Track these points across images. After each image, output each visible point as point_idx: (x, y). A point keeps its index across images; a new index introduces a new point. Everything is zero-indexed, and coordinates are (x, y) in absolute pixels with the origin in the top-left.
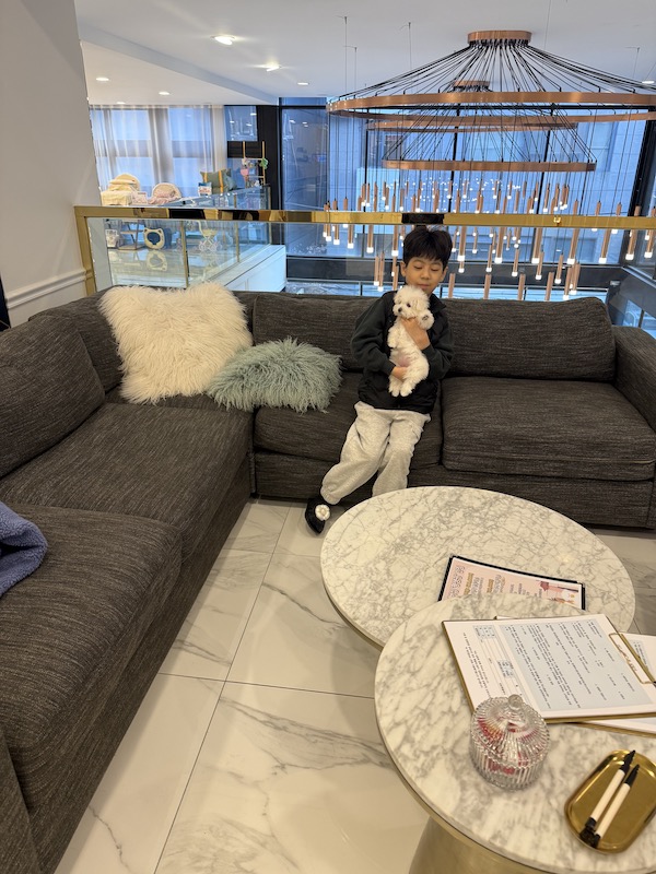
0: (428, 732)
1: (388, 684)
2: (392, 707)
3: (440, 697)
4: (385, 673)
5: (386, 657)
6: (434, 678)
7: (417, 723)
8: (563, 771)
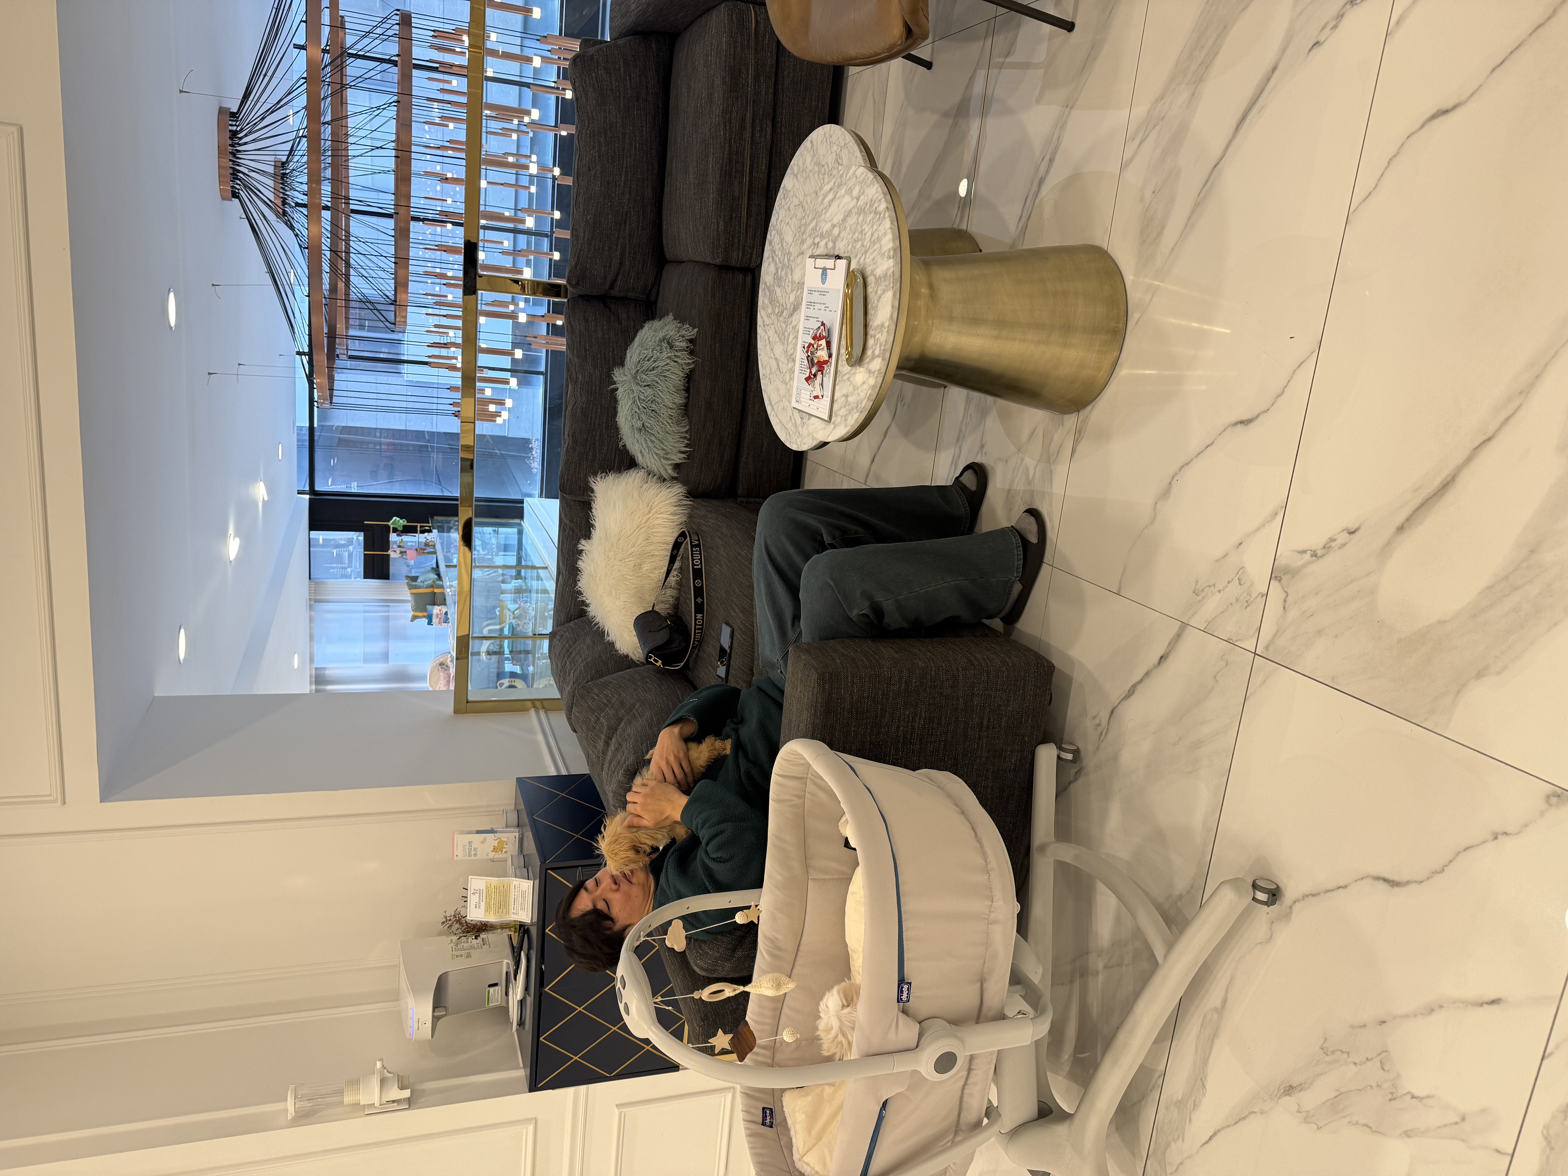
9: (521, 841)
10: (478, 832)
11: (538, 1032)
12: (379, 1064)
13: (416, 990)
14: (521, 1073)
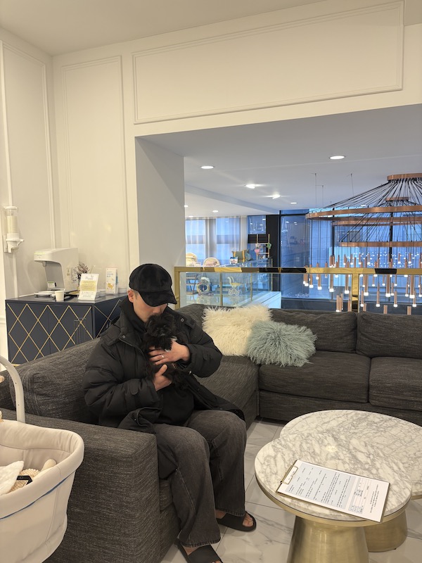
9: (112, 295)
10: (117, 277)
11: (31, 303)
12: (22, 240)
13: (53, 254)
14: (16, 296)
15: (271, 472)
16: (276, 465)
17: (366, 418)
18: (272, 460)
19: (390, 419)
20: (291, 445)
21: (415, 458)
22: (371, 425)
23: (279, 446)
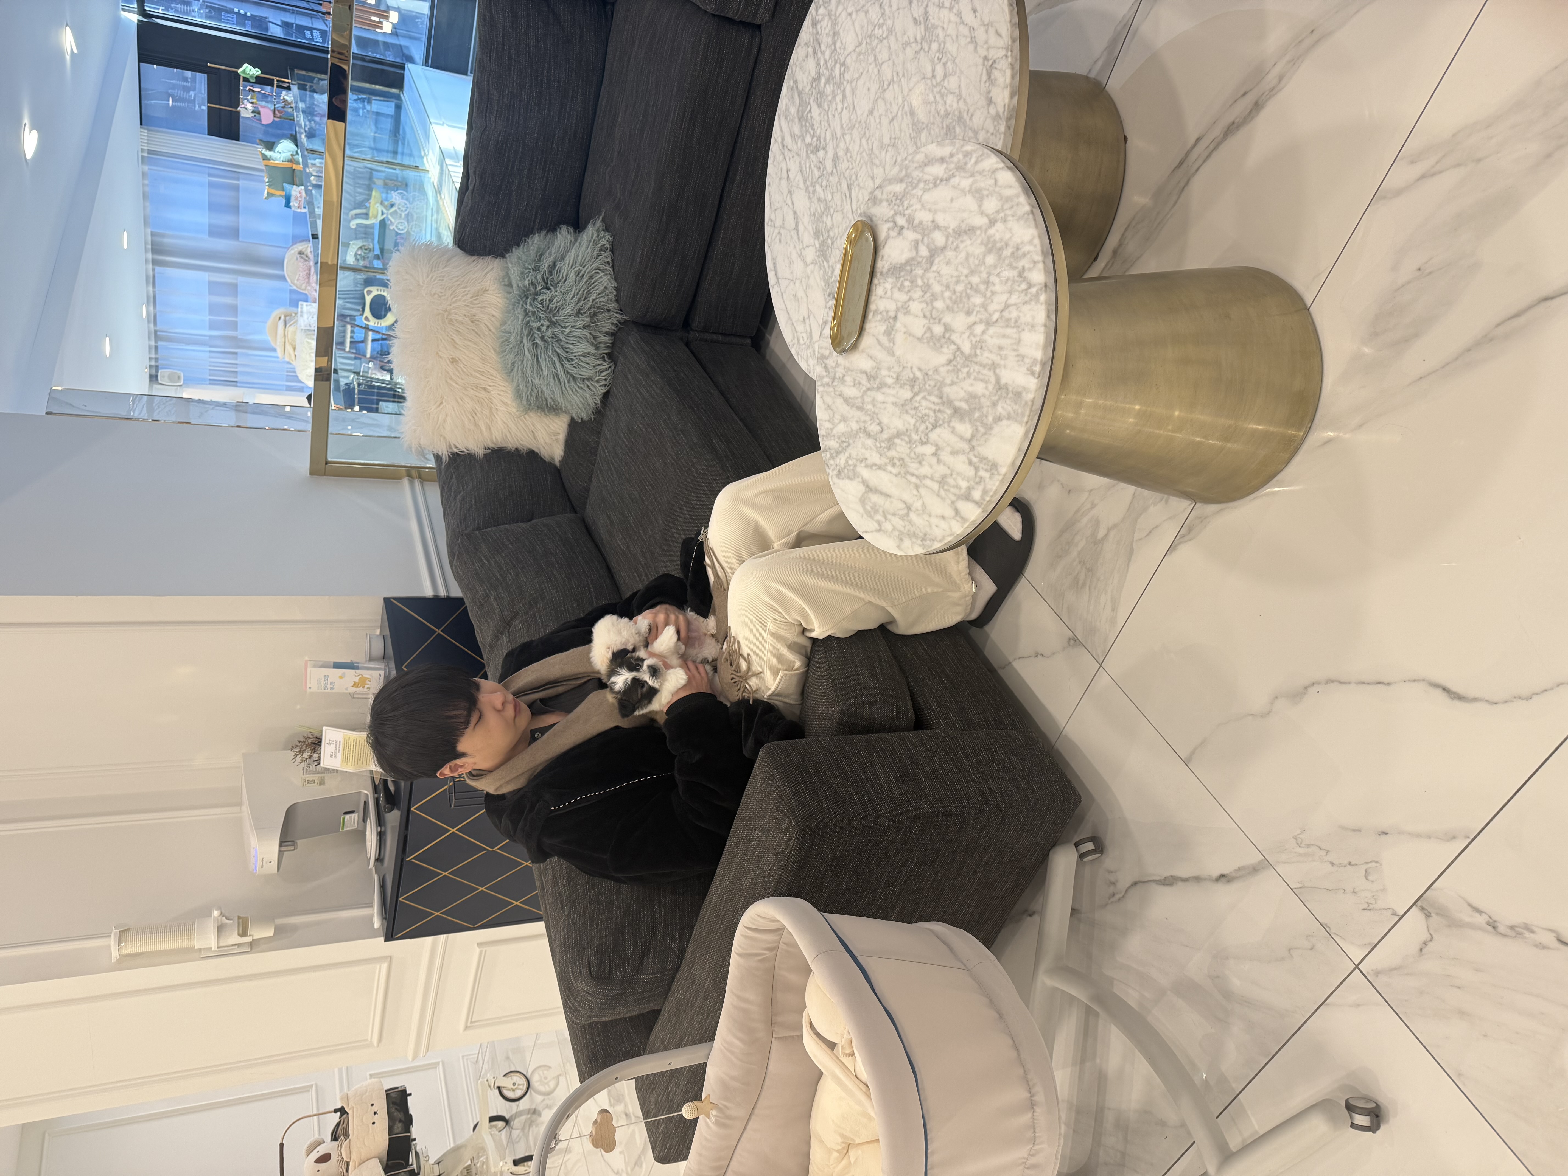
0: (958, 474)
1: (921, 535)
2: (943, 525)
3: (925, 470)
4: (913, 543)
5: (898, 547)
6: (909, 482)
7: (952, 490)
8: (968, 313)
10: (337, 666)
11: (397, 894)
12: (216, 912)
13: (261, 829)
15: (902, 518)
16: (887, 496)
17: (800, 94)
18: (875, 498)
19: (815, 24)
20: (841, 428)
21: (926, 29)
22: (821, 93)
23: (841, 460)
